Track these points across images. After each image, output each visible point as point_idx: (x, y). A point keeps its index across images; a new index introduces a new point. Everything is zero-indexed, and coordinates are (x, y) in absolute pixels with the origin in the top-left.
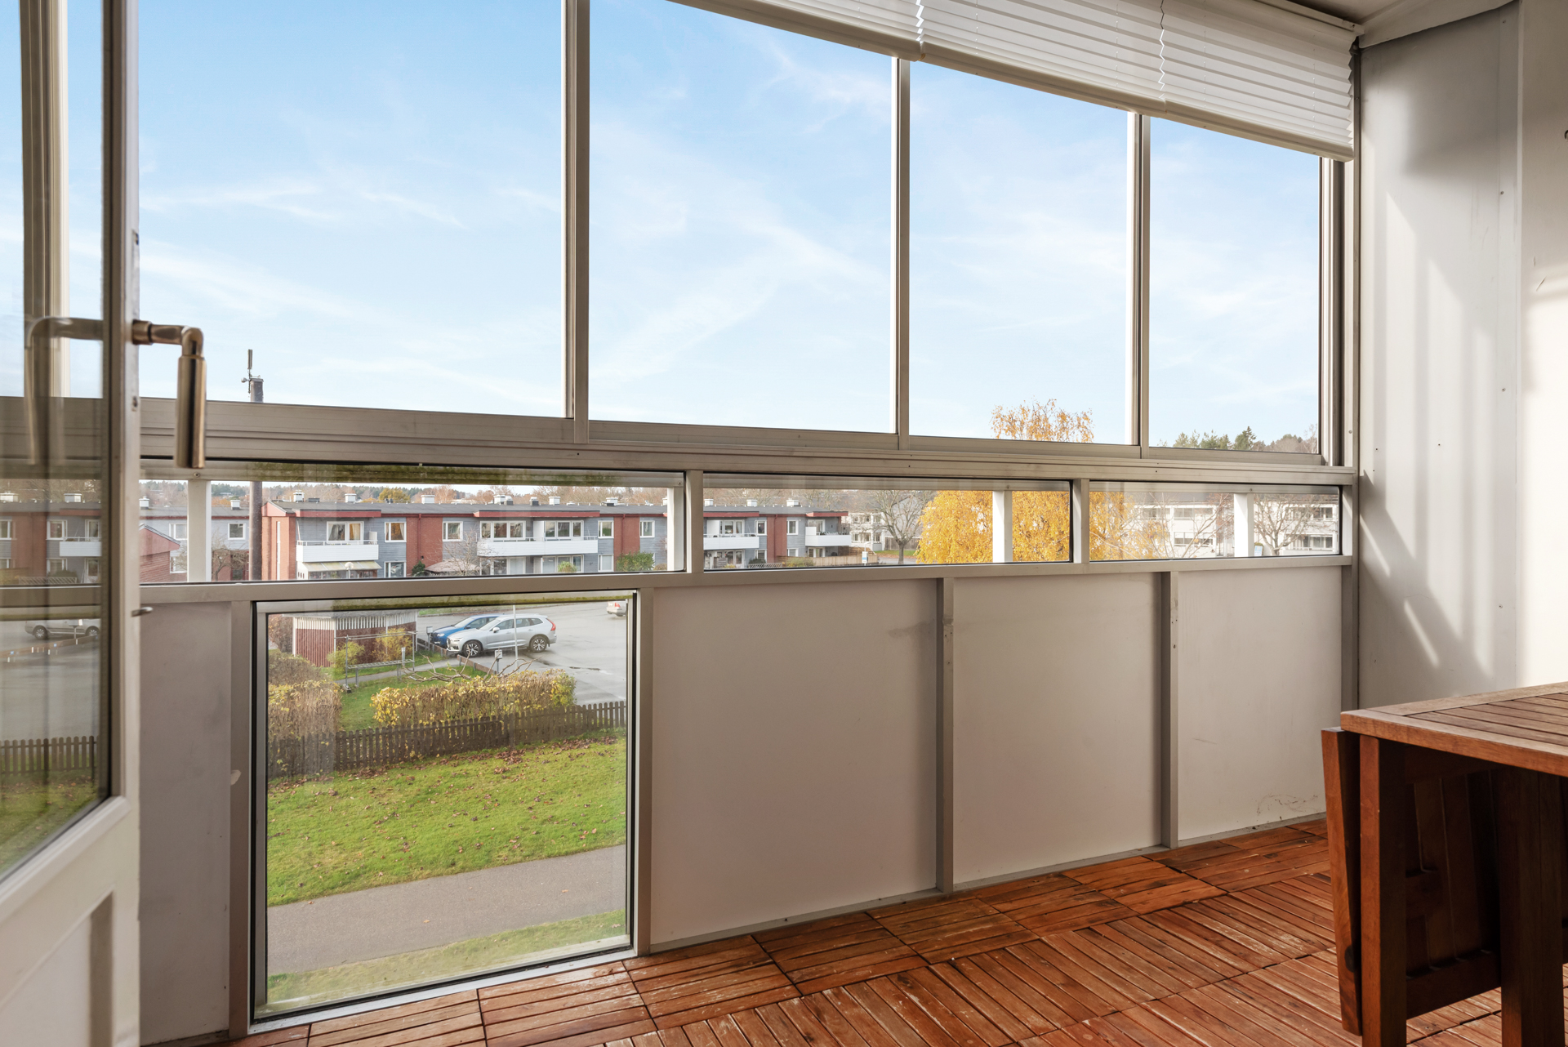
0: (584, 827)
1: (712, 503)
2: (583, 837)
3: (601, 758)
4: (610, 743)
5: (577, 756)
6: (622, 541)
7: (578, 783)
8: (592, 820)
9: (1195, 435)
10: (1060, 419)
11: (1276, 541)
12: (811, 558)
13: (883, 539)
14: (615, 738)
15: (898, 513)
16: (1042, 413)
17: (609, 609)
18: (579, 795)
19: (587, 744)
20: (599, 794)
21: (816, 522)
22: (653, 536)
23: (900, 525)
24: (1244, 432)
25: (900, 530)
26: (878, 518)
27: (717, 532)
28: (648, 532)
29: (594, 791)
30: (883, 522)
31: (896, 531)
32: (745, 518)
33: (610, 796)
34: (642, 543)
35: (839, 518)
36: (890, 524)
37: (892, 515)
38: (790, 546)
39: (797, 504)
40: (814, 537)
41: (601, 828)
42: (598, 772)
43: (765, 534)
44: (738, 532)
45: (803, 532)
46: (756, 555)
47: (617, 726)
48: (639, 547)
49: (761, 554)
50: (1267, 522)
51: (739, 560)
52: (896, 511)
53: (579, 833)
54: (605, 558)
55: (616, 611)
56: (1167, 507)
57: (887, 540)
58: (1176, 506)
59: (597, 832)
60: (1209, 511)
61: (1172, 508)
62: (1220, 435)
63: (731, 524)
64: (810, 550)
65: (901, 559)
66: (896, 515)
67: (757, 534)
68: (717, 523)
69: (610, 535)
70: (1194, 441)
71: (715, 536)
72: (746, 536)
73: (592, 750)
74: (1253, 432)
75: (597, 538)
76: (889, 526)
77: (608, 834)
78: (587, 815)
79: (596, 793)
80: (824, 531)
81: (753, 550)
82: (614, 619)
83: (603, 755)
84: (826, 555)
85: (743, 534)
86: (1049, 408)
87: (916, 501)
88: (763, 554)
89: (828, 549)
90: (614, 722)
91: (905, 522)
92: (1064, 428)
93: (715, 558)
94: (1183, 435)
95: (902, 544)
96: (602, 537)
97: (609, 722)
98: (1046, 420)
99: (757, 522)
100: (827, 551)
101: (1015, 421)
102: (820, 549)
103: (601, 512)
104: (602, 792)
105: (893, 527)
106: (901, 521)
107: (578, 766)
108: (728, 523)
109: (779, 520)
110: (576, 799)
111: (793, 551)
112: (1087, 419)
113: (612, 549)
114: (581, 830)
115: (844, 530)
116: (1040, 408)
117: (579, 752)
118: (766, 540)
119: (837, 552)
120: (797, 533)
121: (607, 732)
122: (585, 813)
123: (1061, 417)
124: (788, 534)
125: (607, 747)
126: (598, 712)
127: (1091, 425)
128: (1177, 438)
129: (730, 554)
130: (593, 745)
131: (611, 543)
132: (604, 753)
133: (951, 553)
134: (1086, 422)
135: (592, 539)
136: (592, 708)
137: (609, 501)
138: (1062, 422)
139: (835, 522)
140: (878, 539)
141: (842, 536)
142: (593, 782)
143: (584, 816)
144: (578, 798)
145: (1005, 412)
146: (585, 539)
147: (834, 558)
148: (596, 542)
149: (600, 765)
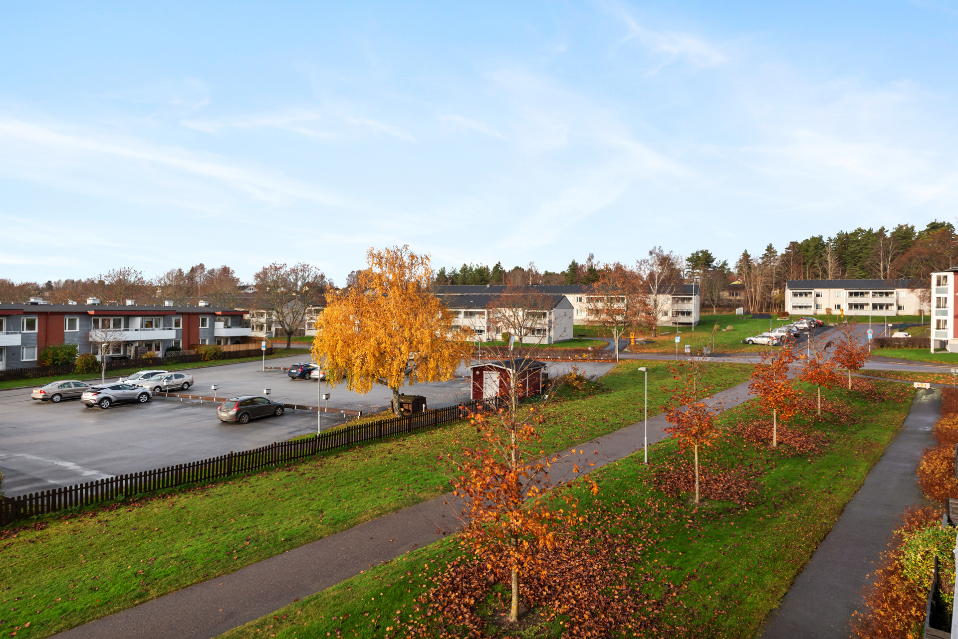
0: (15, 622)
1: (133, 303)
2: (14, 633)
3: (31, 545)
4: (42, 529)
5: (5, 547)
6: (47, 335)
7: (7, 575)
8: (24, 613)
9: (472, 265)
10: (410, 258)
11: (521, 332)
12: (220, 346)
13: (273, 329)
14: (47, 523)
15: (287, 312)
16: (399, 253)
17: (33, 396)
18: (9, 588)
19: (15, 533)
20: (31, 583)
21: (223, 319)
22: (78, 330)
23: (288, 321)
24: (497, 265)
25: (288, 323)
26: (270, 315)
27: (139, 327)
28: (72, 326)
29: (25, 581)
30: (274, 318)
31: (285, 325)
32: (163, 316)
33: (44, 583)
34: (66, 336)
35: (242, 316)
36: (281, 319)
37: (282, 313)
38: (201, 337)
39: (207, 304)
40: (221, 330)
41: (35, 620)
42: (29, 560)
43: (181, 328)
44: (157, 326)
45: (212, 326)
46: (173, 344)
47: (48, 511)
48: (64, 340)
49: (177, 343)
50: (516, 321)
51: (158, 349)
52: (286, 311)
53: (10, 630)
54: (29, 349)
55: (41, 397)
56: (460, 310)
57: (277, 330)
58: (465, 310)
59: (30, 626)
60: (483, 313)
61: (463, 311)
62: (484, 265)
63: (151, 320)
64: (219, 340)
65: (289, 345)
66: (285, 314)
67: (173, 327)
68: (139, 319)
69: (34, 330)
70: (471, 269)
71: (136, 330)
72: (164, 329)
73: (21, 538)
74: (501, 264)
75: (20, 333)
76: (280, 321)
77: (43, 625)
78: (18, 608)
79: (27, 583)
80: (229, 325)
81: (170, 340)
82: (38, 404)
83: (33, 542)
84: (231, 344)
85: (161, 328)
86: (404, 250)
87: (300, 304)
88: (179, 343)
89: (232, 338)
90: (46, 507)
91: (292, 318)
92: (412, 264)
93: (136, 347)
94: (465, 265)
95: (290, 334)
96: (25, 331)
97: (40, 508)
98: (402, 258)
99: (174, 319)
100: (231, 340)
101: (382, 258)
102: (227, 338)
103: (24, 311)
104: (34, 581)
105: (283, 322)
106: (289, 317)
107: (6, 557)
108: (148, 319)
109: (192, 317)
110: (4, 594)
111: (204, 341)
112: (428, 259)
113: (36, 342)
114: (12, 626)
115: (246, 324)
116: (398, 250)
117: (7, 542)
118: (181, 332)
119: (240, 340)
120: (207, 327)
121: (38, 518)
122: (16, 607)
123: (412, 257)
124: (200, 327)
125: (38, 533)
126: (28, 502)
127: (430, 264)
128: (462, 266)
129: (149, 344)
130: (22, 533)
131: (35, 337)
132: (35, 539)
133: (337, 349)
134: (427, 261)
135: (16, 333)
136: (22, 499)
137: (32, 300)
138: (412, 260)
139: (238, 319)
140: (270, 329)
141: (244, 329)
142: (24, 571)
143: (15, 610)
144: (6, 592)
145: (375, 252)
146: (7, 333)
147: (238, 345)
148: (19, 337)
149: (31, 553)
